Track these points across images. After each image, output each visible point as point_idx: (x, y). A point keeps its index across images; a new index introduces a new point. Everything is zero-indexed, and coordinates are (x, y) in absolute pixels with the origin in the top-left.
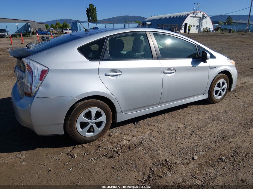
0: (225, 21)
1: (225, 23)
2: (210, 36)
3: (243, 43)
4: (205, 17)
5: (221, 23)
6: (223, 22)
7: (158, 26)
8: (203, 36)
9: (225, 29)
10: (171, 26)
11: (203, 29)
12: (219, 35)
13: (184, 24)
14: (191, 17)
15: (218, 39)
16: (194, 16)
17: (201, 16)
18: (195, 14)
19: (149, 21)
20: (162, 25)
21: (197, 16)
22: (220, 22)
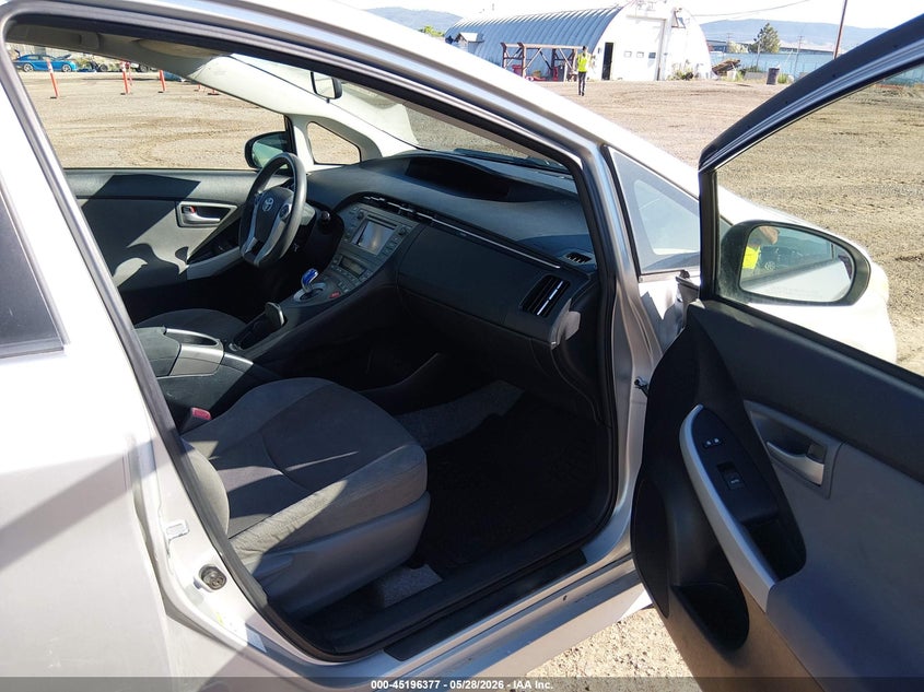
0: (753, 43)
1: (753, 49)
2: (699, 93)
3: (830, 125)
4: (681, 19)
5: (739, 47)
6: (746, 45)
7: (505, 48)
8: (670, 92)
9: (754, 70)
10: (554, 50)
11: (673, 66)
12: (734, 92)
13: (601, 45)
14: (629, 17)
15: (729, 106)
16: (641, 13)
17: (669, 16)
18: (644, 7)
19: (470, 28)
20: (520, 44)
21: (650, 14)
22: (733, 44)
